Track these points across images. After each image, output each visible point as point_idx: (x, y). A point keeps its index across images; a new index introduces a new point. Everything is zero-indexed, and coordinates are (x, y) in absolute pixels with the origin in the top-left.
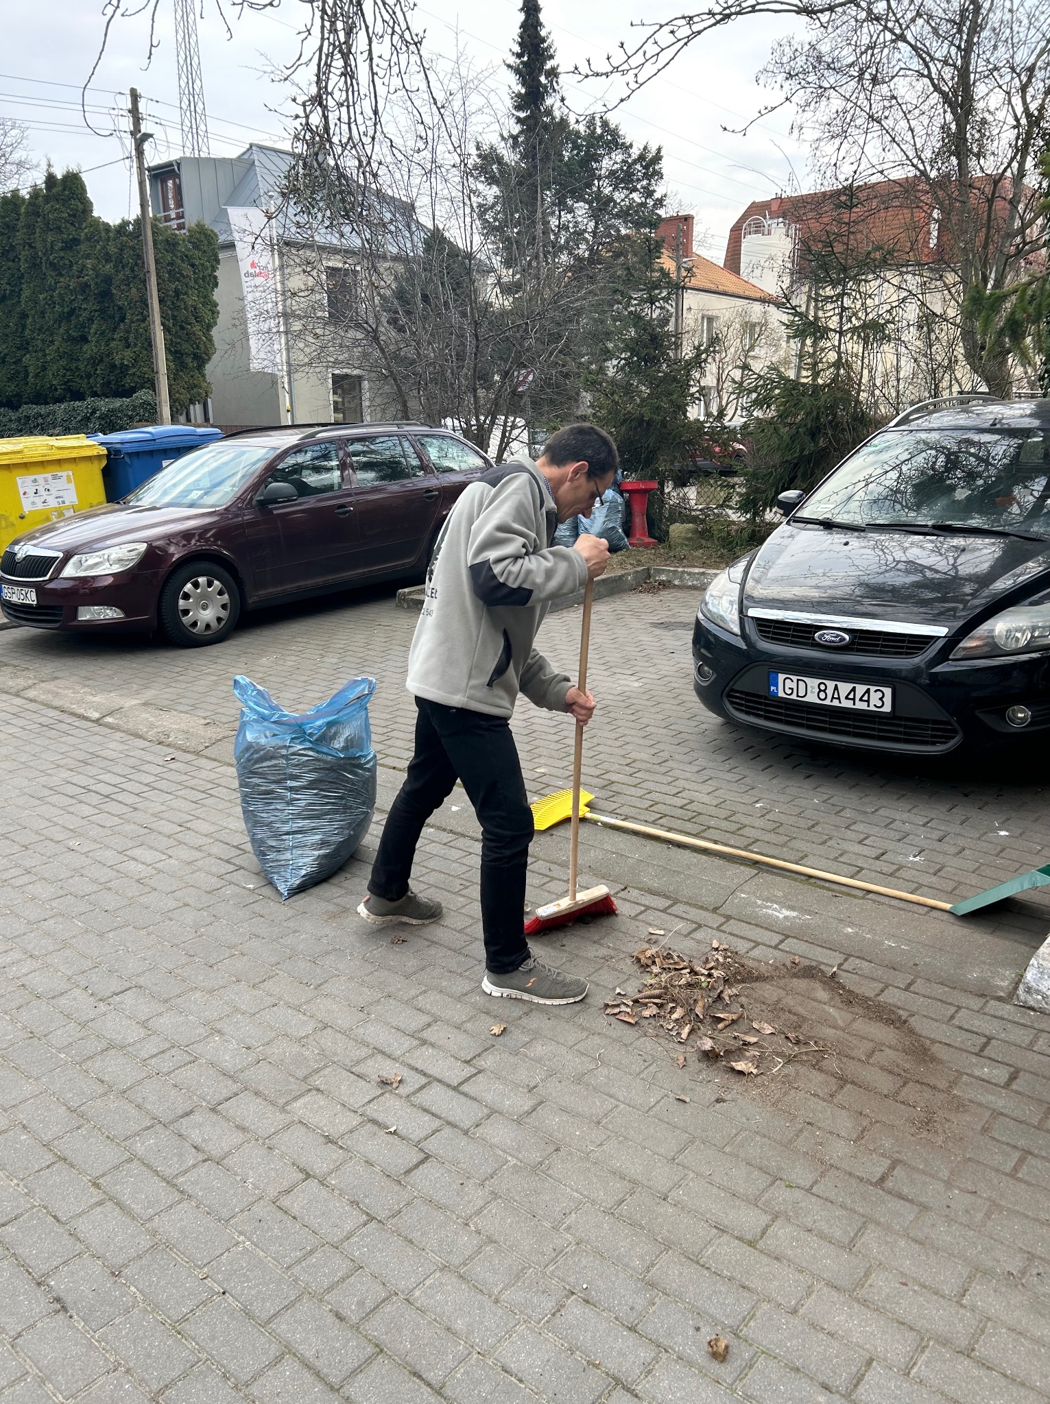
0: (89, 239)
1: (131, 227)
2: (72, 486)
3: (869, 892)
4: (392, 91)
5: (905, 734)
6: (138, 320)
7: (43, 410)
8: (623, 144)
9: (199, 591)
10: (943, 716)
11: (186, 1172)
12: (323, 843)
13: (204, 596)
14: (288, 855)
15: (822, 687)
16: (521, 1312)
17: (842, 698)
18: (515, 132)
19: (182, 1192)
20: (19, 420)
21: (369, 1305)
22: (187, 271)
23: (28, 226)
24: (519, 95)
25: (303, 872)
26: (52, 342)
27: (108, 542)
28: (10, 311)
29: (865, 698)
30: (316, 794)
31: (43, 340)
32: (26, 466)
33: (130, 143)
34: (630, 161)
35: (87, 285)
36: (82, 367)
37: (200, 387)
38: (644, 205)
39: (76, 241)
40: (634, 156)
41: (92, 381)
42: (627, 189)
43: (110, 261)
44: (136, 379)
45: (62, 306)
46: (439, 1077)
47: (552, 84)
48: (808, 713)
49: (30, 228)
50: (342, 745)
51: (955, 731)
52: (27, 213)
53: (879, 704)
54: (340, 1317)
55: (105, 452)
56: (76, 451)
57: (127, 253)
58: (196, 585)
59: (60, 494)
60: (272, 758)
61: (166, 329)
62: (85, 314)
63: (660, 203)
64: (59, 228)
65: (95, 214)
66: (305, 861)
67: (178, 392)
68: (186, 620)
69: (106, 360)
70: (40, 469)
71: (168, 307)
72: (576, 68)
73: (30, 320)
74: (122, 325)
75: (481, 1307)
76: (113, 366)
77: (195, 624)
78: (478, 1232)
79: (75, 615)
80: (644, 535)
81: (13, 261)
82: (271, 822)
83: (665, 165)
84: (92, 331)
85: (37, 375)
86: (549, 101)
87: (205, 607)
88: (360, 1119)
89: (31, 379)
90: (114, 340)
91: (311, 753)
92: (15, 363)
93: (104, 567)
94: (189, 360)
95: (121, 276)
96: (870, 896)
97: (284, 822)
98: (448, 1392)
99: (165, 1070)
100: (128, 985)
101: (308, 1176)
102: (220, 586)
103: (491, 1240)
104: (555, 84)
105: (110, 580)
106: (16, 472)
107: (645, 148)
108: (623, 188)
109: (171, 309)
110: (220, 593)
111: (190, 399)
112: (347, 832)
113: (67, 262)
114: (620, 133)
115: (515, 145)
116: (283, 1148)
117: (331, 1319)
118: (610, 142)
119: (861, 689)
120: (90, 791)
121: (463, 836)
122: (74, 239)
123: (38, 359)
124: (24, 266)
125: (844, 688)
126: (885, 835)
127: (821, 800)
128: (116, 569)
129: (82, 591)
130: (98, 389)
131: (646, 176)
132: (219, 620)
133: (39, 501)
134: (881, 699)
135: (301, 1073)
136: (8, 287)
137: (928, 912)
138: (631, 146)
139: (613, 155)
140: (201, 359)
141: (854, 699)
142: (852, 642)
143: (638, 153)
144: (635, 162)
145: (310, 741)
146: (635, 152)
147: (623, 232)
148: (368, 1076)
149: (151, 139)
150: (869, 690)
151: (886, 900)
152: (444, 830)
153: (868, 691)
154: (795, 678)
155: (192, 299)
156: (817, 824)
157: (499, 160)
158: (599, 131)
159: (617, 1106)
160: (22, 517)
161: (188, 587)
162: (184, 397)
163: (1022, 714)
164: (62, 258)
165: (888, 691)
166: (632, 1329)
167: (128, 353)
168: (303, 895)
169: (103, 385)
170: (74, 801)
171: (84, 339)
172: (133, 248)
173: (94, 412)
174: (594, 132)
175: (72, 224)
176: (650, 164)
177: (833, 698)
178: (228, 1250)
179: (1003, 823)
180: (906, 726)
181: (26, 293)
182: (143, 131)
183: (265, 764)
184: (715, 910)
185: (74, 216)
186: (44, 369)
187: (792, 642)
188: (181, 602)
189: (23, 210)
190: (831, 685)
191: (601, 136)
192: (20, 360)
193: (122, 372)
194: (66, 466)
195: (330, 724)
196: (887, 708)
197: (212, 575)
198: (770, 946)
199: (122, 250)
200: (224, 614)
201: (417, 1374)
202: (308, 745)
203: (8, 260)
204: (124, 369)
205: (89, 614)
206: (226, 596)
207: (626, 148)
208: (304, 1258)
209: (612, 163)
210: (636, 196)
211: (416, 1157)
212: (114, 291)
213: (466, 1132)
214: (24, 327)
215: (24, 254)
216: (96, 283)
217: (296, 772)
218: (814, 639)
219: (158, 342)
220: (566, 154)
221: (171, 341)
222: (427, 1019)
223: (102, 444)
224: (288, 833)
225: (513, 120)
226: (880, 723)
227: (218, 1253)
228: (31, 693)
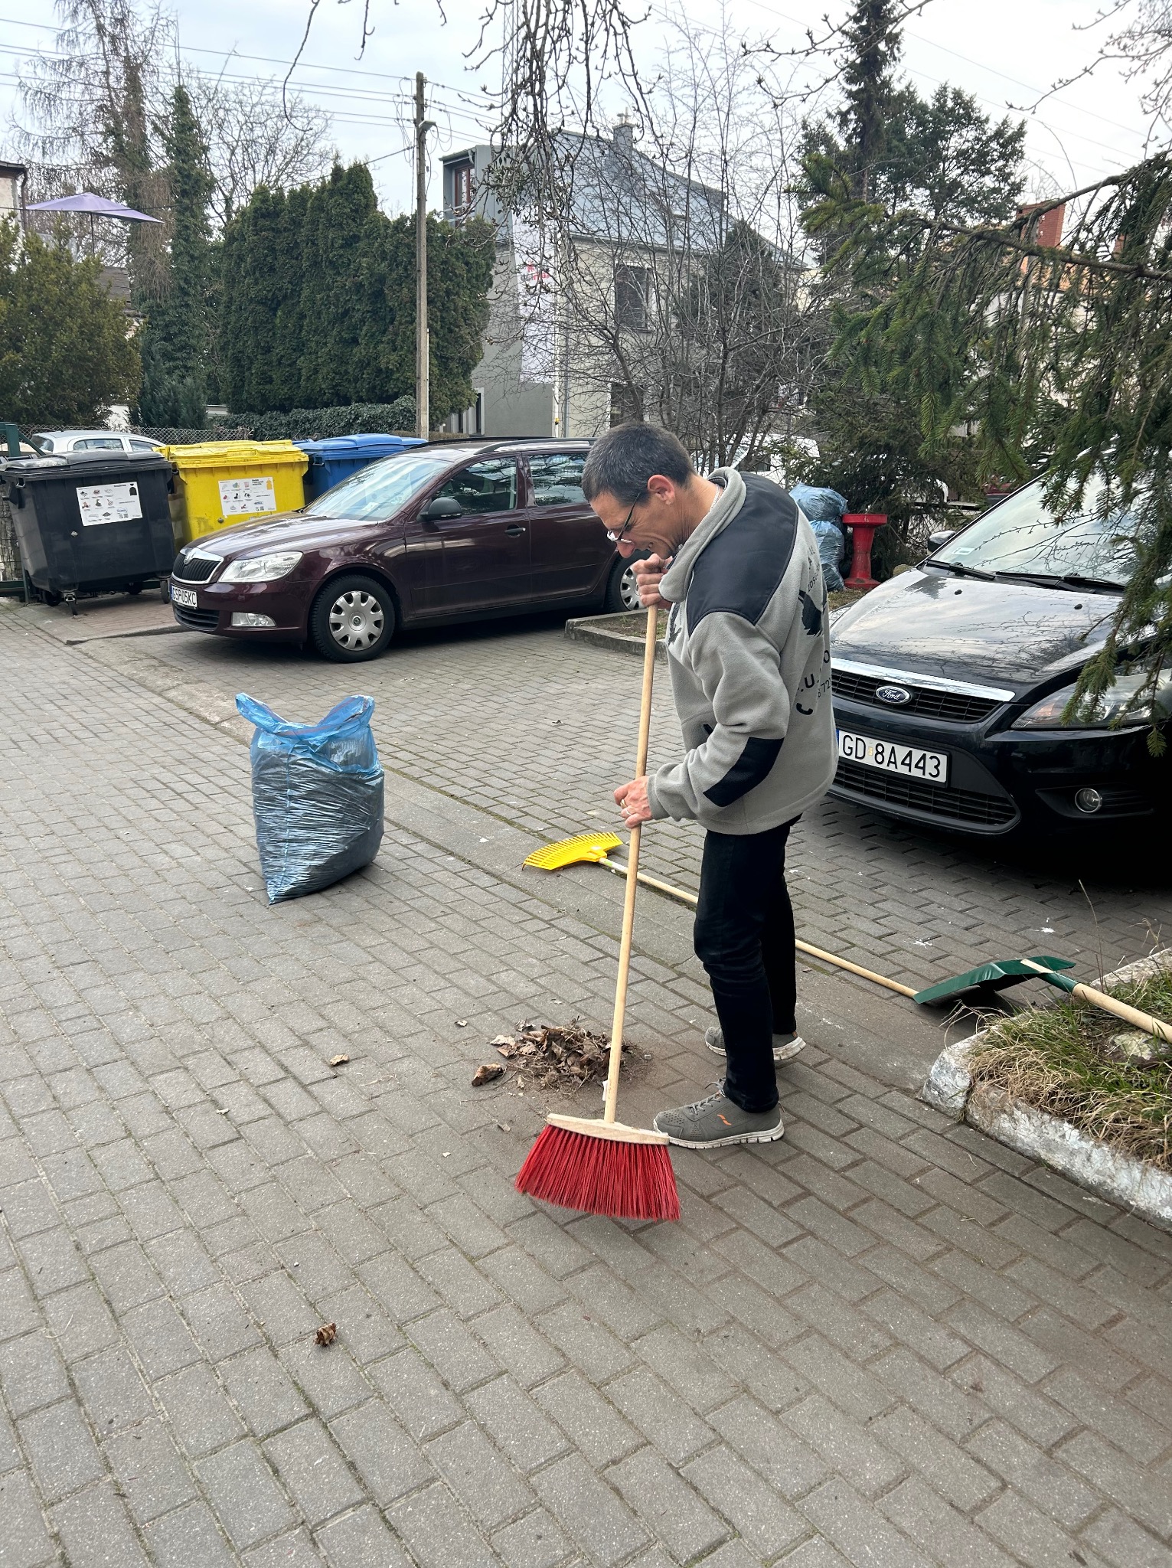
0: (368, 237)
1: (409, 223)
2: (272, 492)
3: (843, 969)
4: (605, 76)
5: (961, 809)
6: (406, 322)
7: (311, 414)
8: (977, 118)
9: (352, 605)
10: (1000, 792)
11: (34, 1114)
12: (316, 855)
13: (357, 611)
14: (282, 862)
15: (880, 749)
16: (228, 1273)
17: (899, 763)
18: (844, 108)
19: (20, 1130)
20: (289, 423)
21: (109, 1243)
22: (461, 269)
23: (312, 222)
24: (852, 65)
25: (293, 880)
26: (325, 344)
27: (265, 550)
28: (290, 312)
29: (921, 765)
30: (313, 805)
31: (317, 342)
32: (228, 470)
33: (412, 132)
34: (984, 138)
35: (361, 285)
36: (350, 370)
37: (463, 395)
38: (997, 190)
39: (356, 238)
40: (990, 133)
41: (358, 385)
42: (979, 171)
43: (384, 259)
44: (399, 385)
45: (337, 306)
46: (297, 1074)
47: (892, 52)
48: (867, 777)
49: (314, 222)
50: (342, 759)
51: (1013, 811)
52: (312, 208)
53: (935, 773)
54: (78, 1248)
55: (307, 459)
56: (278, 456)
57: (402, 250)
58: (349, 599)
59: (259, 500)
60: (277, 765)
61: (432, 331)
62: (358, 315)
63: (1017, 188)
64: (341, 224)
65: (379, 209)
66: (298, 872)
67: (440, 399)
68: (337, 634)
69: (373, 363)
70: (242, 474)
71: (438, 308)
72: (768, 46)
73: (307, 320)
74: (391, 327)
75: (198, 1263)
76: (380, 371)
77: (345, 639)
78: (238, 1205)
79: (229, 622)
80: (866, 577)
81: (297, 259)
82: (271, 828)
83: (1027, 143)
84: (364, 332)
85: (308, 378)
86: (886, 72)
87: (357, 623)
88: (203, 1097)
89: (303, 383)
90: (382, 342)
91: (310, 764)
92: (290, 365)
93: (260, 574)
94: (453, 365)
95: (394, 275)
96: (843, 973)
97: (281, 830)
98: (124, 1321)
99: (71, 1032)
100: (87, 958)
101: (130, 1135)
102: (375, 601)
103: (244, 1213)
104: (895, 51)
105: (264, 588)
106: (218, 476)
107: (1005, 122)
108: (973, 171)
109: (440, 311)
110: (374, 609)
111: (452, 408)
112: (342, 846)
113: (345, 260)
114: (975, 105)
115: (844, 122)
116: (124, 1110)
117: (70, 1247)
118: (962, 116)
119: (917, 754)
120: (168, 787)
121: (478, 867)
122: (354, 236)
123: (311, 362)
124: (305, 264)
125: (901, 751)
126: (908, 917)
127: (867, 873)
128: (271, 577)
129: (240, 597)
130: (363, 394)
131: (1002, 156)
132: (371, 637)
133: (238, 505)
134: (936, 767)
135: (179, 1054)
136: (290, 286)
137: (893, 997)
138: (987, 120)
139: (964, 132)
140: (467, 366)
141: (909, 765)
142: (912, 701)
143: (995, 128)
144: (990, 139)
145: (312, 753)
146: (991, 128)
147: (970, 223)
148: (236, 1064)
149: (433, 128)
150: (924, 755)
151: (855, 979)
152: (463, 860)
153: (924, 757)
154: (854, 737)
155: (463, 300)
156: (842, 896)
157: (827, 140)
158: (950, 104)
159: (439, 1125)
160: (221, 522)
161: (341, 601)
162: (446, 405)
163: (1095, 797)
164: (341, 256)
165: (943, 759)
166: (312, 1305)
167: (394, 357)
168: (291, 902)
169: (368, 390)
170: (148, 795)
171: (355, 341)
172: (408, 246)
173: (356, 418)
174: (943, 105)
175: (354, 220)
176: (1010, 142)
177: (890, 762)
178: (26, 1181)
179: (1056, 920)
180: (962, 801)
181: (305, 293)
182: (426, 118)
183: (269, 771)
184: (672, 967)
185: (356, 211)
186: (316, 371)
187: (856, 697)
188: (333, 615)
189: (309, 205)
190: (888, 746)
191: (952, 110)
192: (295, 362)
193: (387, 377)
194: (267, 471)
195: (331, 738)
196: (942, 778)
197: (366, 590)
198: (703, 1008)
199: (397, 248)
200: (376, 631)
201: (108, 1302)
202: (309, 756)
203: (292, 258)
204: (389, 373)
205: (243, 620)
206: (380, 612)
207: (980, 123)
208: (81, 1197)
209: (962, 140)
210: (989, 182)
211: (230, 1134)
212: (386, 291)
213: (287, 1124)
214: (301, 327)
215: (307, 251)
216: (370, 283)
217: (296, 781)
218: (873, 694)
219: (422, 345)
220: (909, 132)
221: (438, 344)
222: (322, 1024)
223: (305, 450)
224: (285, 841)
225: (844, 94)
226: (936, 795)
227: (16, 1181)
228: (172, 694)
